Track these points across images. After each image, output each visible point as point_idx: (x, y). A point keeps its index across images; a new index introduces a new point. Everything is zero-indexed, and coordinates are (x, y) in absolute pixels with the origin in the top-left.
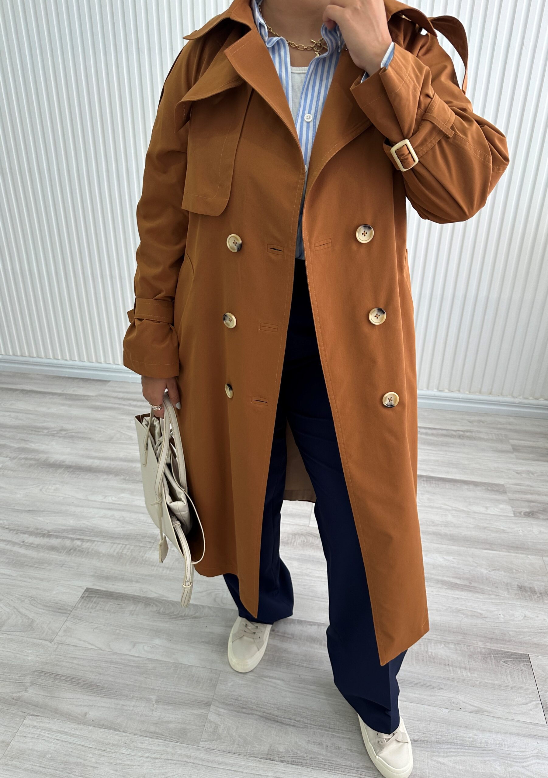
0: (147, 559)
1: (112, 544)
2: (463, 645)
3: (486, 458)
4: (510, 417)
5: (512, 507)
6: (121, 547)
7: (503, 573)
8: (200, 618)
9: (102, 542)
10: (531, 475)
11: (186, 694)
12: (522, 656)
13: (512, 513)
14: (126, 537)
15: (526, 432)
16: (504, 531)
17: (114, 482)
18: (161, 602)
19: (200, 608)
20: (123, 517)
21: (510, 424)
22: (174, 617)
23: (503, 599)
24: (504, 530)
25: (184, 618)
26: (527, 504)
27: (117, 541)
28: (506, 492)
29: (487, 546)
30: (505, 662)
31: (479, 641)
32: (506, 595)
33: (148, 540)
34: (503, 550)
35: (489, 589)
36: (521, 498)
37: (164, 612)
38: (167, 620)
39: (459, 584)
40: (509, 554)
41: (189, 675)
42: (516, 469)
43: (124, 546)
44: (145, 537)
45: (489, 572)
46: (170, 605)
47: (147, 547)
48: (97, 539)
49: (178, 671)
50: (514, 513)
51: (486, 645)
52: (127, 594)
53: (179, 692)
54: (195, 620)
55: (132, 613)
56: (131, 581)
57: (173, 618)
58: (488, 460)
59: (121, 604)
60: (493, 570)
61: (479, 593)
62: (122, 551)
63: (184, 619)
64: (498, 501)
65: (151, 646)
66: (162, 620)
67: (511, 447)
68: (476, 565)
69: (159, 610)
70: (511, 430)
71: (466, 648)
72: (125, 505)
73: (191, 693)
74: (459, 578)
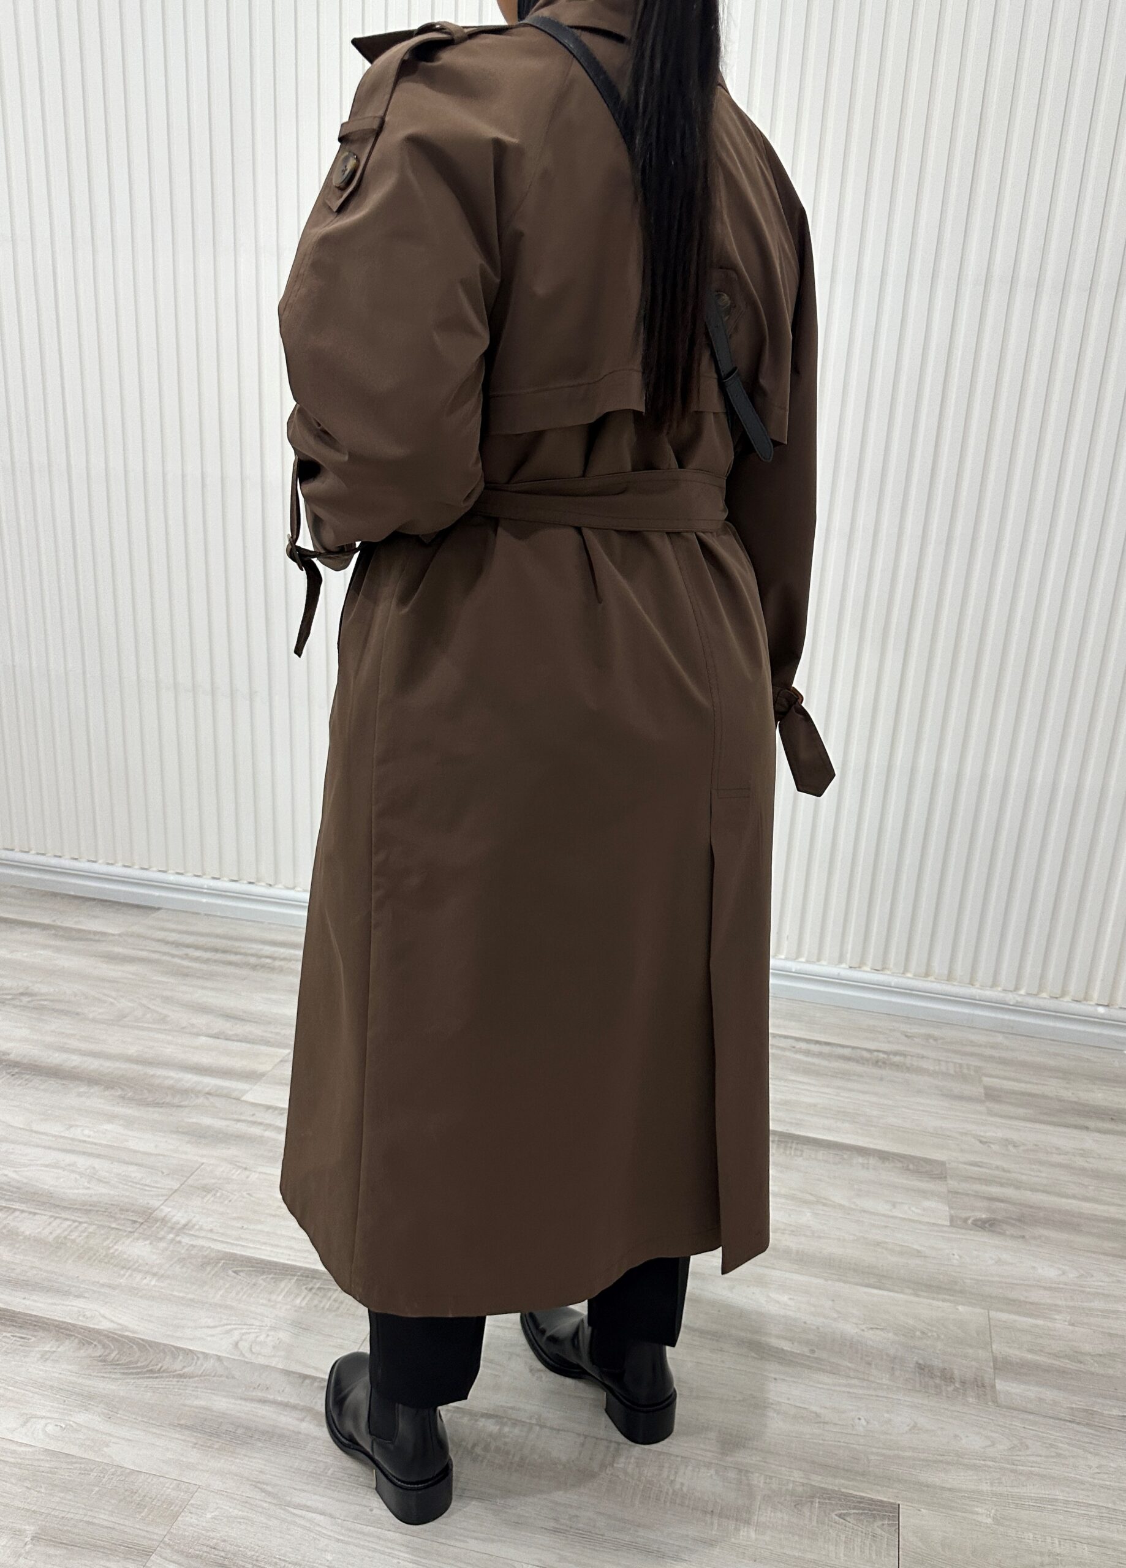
0: (116, 1253)
1: (52, 1219)
2: (757, 1475)
3: (921, 1108)
4: (997, 1034)
5: (951, 1208)
6: (70, 1226)
7: (890, 1335)
8: (191, 1376)
9: (30, 1213)
10: (1011, 1148)
11: (107, 1527)
12: (883, 1506)
13: (948, 1218)
14: (85, 1208)
15: (1024, 1065)
16: (919, 1254)
17: (97, 1100)
18: (117, 1340)
19: (198, 1358)
20: (94, 1168)
21: (992, 1047)
22: (135, 1371)
23: (875, 1389)
24: (919, 1251)
25: (156, 1375)
26: (985, 1204)
27: (64, 1215)
28: (946, 1177)
29: (872, 1281)
30: (842, 1516)
31: (796, 1469)
32: (887, 1382)
33: (131, 1218)
34: (907, 1291)
35: (849, 1365)
36: (976, 1192)
37: (118, 1360)
38: (118, 1376)
39: (787, 1351)
40: (917, 1299)
41: (127, 1490)
42: (982, 1134)
43: (76, 1224)
44: (127, 1211)
45: (862, 1333)
46: (135, 1347)
47: (126, 1231)
48: (23, 1207)
49: (104, 1480)
50: (952, 1219)
51: (810, 1479)
52: (48, 1319)
53: (88, 1523)
54: (178, 1382)
55: (47, 1357)
56: (67, 1294)
57: (132, 1373)
58: (923, 1111)
59: (28, 1337)
60: (872, 1328)
61: (824, 1371)
62: (68, 1235)
63: (157, 1377)
64: (924, 1194)
65: (64, 1426)
66: (105, 1375)
67: (982, 1091)
68: (835, 1315)
69: (107, 1356)
70: (991, 1059)
71: (762, 1481)
72: (106, 1146)
73: (116, 1526)
74: (791, 1340)
